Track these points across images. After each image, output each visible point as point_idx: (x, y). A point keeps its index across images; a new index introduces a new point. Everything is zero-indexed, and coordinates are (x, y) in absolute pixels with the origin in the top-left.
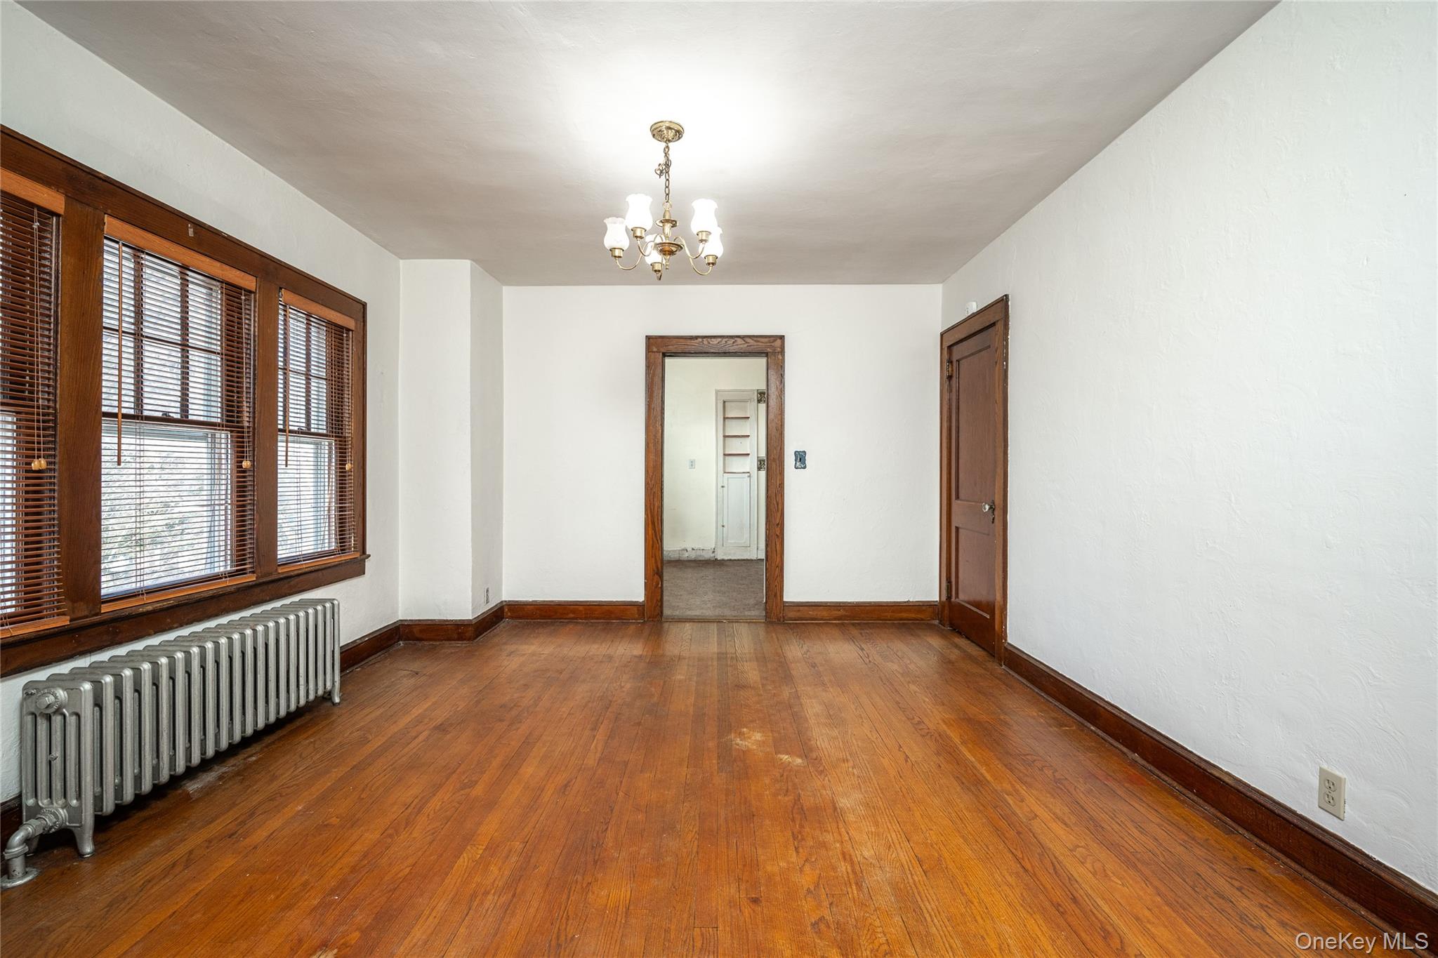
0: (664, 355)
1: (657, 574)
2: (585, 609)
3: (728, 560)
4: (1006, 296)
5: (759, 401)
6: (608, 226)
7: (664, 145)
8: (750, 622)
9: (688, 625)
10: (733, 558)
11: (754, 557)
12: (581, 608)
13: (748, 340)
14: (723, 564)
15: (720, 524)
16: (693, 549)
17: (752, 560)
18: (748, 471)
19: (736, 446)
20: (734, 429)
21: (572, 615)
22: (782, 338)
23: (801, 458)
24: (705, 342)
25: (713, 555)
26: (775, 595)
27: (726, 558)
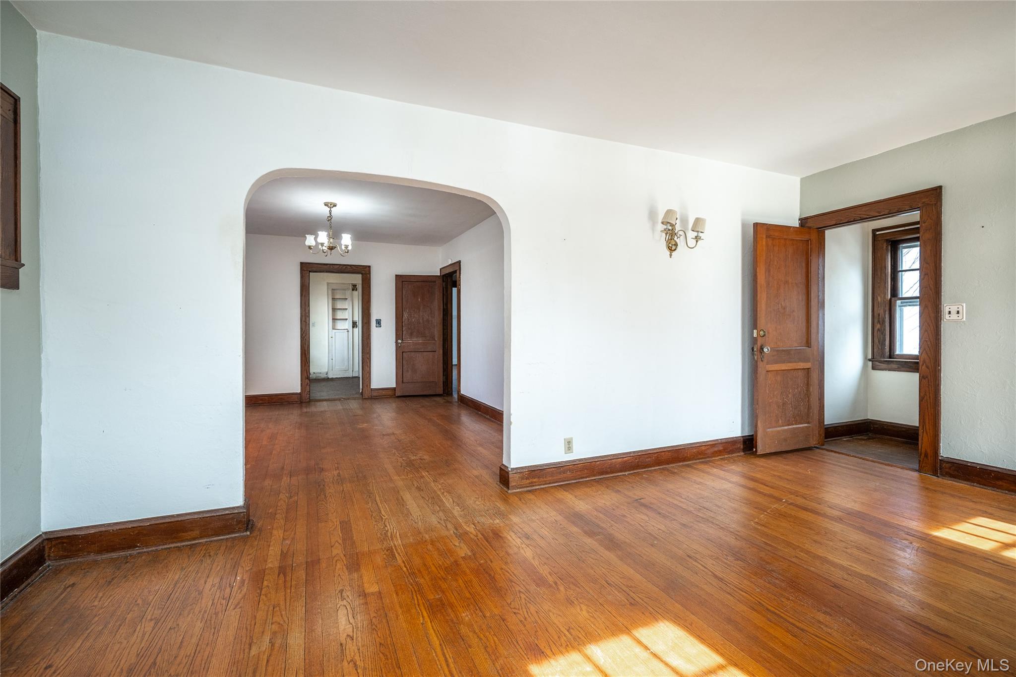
0: (310, 272)
1: (308, 379)
2: (268, 398)
3: (335, 378)
4: (460, 261)
5: (353, 290)
6: (307, 238)
7: (329, 209)
8: (355, 399)
9: (324, 402)
10: (338, 377)
11: (350, 375)
12: (266, 398)
13: (353, 267)
14: (333, 380)
15: (330, 358)
16: (314, 373)
17: (349, 377)
18: (347, 328)
19: (340, 315)
20: (339, 305)
21: (261, 402)
22: (369, 267)
23: (379, 322)
24: (331, 267)
25: (326, 376)
26: (367, 386)
27: (334, 377)
